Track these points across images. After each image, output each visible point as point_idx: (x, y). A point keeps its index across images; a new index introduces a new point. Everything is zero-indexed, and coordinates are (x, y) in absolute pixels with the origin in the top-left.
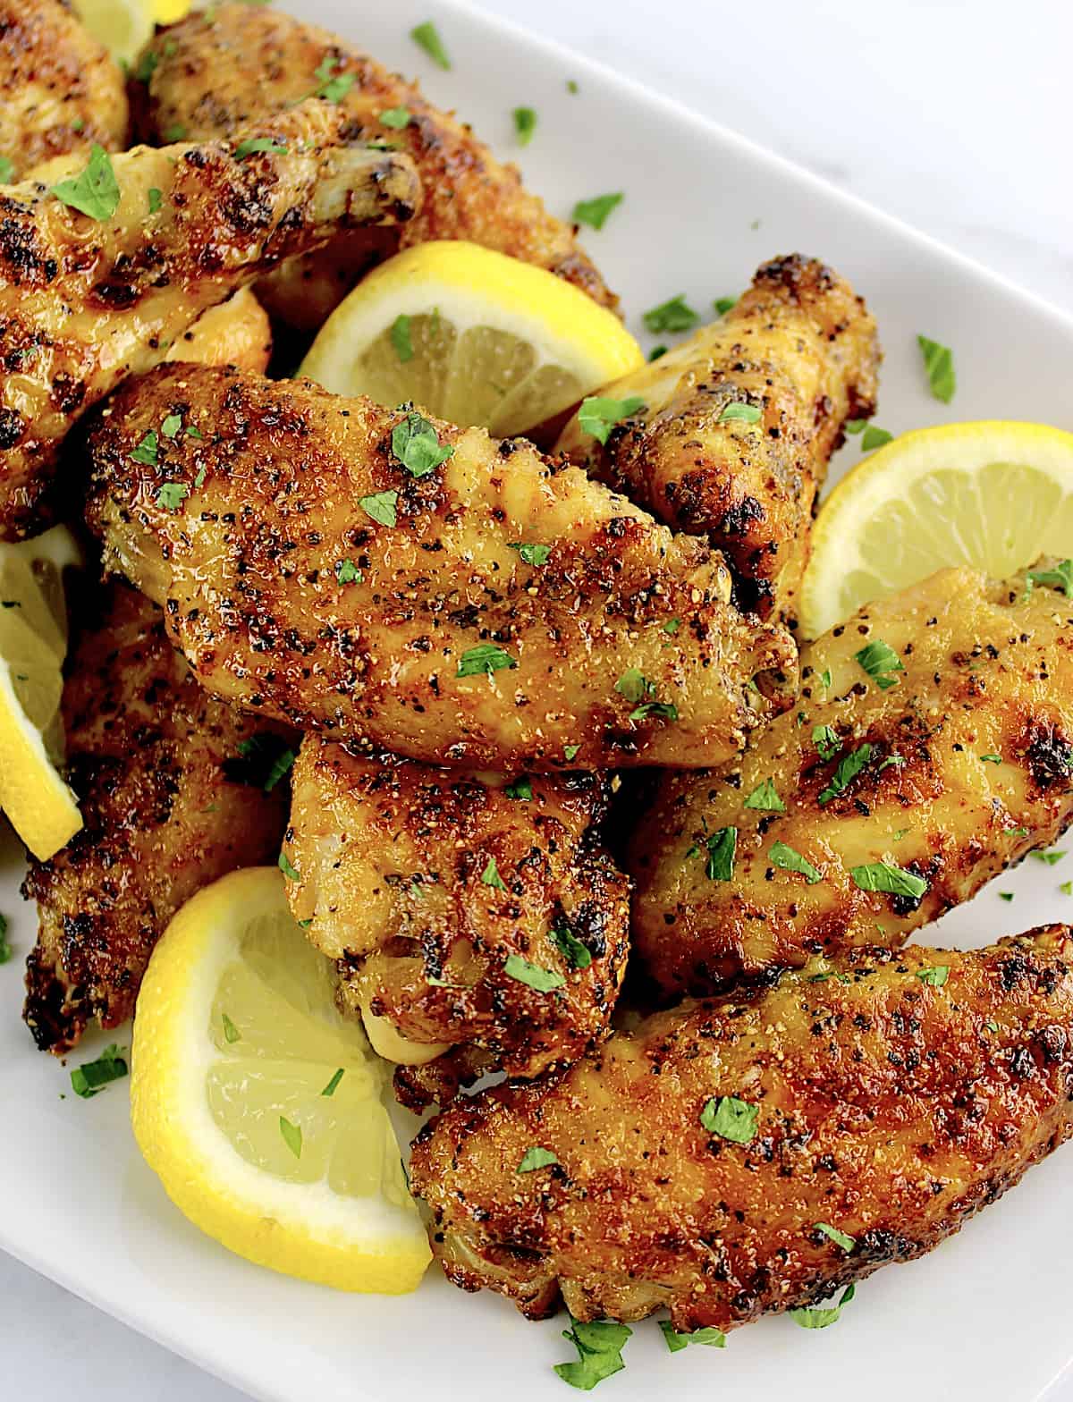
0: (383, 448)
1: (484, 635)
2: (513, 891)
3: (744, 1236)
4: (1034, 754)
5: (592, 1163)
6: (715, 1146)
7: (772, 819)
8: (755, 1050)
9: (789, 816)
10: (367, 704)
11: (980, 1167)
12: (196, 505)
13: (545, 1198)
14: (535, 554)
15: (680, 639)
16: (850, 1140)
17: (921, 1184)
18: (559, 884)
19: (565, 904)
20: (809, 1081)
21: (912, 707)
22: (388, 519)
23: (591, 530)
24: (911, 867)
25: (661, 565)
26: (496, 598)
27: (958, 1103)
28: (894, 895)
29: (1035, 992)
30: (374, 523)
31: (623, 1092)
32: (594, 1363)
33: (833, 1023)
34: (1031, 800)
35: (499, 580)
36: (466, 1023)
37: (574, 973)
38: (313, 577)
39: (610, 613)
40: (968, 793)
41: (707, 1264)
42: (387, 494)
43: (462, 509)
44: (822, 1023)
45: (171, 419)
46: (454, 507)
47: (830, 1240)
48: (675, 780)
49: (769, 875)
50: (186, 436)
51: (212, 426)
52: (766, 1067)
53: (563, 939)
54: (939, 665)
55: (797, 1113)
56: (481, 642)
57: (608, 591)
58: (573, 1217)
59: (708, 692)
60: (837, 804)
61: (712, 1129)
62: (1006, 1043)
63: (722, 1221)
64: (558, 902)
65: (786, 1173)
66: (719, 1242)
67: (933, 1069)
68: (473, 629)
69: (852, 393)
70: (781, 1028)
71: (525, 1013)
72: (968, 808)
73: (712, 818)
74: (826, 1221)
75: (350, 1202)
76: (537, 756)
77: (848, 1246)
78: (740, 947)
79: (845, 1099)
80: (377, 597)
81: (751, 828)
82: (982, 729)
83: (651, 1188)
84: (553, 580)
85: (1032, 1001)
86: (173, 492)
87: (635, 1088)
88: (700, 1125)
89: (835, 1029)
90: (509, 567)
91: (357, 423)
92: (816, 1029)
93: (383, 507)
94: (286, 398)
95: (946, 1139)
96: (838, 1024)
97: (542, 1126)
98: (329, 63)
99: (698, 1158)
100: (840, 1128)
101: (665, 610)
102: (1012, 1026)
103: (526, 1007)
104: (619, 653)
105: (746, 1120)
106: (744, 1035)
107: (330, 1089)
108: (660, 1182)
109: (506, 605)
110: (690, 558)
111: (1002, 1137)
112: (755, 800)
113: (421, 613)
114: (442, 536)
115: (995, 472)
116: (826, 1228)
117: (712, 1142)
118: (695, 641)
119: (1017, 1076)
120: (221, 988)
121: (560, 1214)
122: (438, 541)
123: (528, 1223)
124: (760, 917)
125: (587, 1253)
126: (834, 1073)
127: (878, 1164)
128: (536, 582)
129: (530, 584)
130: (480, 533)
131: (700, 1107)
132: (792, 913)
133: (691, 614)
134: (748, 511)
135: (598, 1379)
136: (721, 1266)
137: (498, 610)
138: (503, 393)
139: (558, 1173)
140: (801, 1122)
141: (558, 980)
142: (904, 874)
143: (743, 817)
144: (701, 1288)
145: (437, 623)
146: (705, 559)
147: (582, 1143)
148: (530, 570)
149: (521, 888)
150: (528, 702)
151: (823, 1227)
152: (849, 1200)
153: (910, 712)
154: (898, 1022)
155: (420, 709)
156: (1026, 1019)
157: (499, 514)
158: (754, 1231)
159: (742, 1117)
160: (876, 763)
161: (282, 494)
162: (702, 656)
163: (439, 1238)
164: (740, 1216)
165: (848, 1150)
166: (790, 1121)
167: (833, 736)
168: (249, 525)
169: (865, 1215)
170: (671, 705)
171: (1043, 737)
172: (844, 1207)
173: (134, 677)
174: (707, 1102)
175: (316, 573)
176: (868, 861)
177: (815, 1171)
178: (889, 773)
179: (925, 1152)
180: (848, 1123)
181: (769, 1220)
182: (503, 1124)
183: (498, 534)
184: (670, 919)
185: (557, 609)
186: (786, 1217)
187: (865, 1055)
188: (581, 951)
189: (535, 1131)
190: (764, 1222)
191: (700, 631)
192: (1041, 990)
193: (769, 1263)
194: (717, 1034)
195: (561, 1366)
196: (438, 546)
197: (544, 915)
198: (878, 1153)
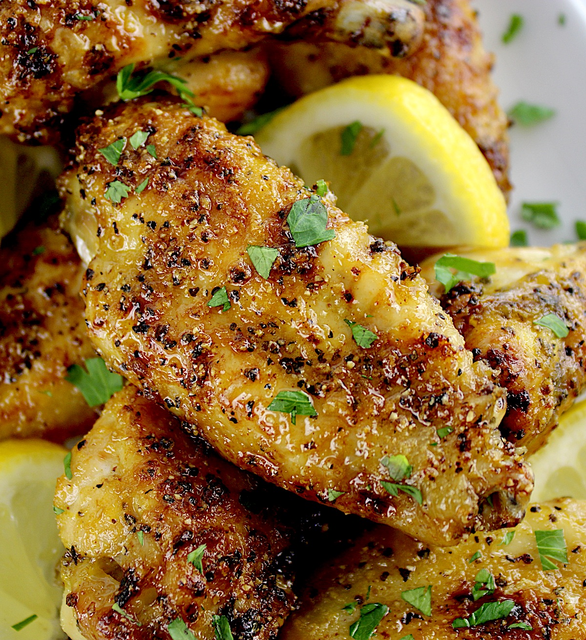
0: (282, 215)
1: (300, 384)
7: (416, 616)
9: (430, 621)
10: (198, 400)
12: (132, 207)
14: (364, 338)
15: (446, 444)
21: (557, 594)
22: (264, 269)
23: (412, 335)
25: (454, 382)
26: (321, 360)
30: (253, 269)
35: (329, 346)
38: (193, 292)
42: (272, 250)
43: (322, 282)
45: (140, 134)
46: (317, 279)
48: (365, 549)
50: (145, 151)
51: (167, 151)
56: (296, 389)
68: (294, 376)
73: (375, 591)
76: (308, 488)
80: (234, 325)
81: (399, 615)
86: (120, 189)
90: (341, 338)
91: (271, 189)
93: (264, 258)
94: (227, 150)
104: (396, 437)
109: (325, 367)
110: (478, 386)
113: (261, 350)
114: (299, 297)
118: (457, 451)
122: (296, 300)
128: (356, 358)
129: (350, 358)
130: (329, 305)
133: (462, 428)
137: (319, 369)
138: (398, 212)
143: (397, 604)
145: (270, 362)
146: (489, 391)
148: (355, 347)
150: (314, 447)
155: (234, 420)
157: (349, 297)
161: (195, 222)
162: (458, 464)
168: (163, 235)
175: (197, 289)
183: (341, 311)
185: (362, 385)
191: (464, 445)
196: (293, 304)
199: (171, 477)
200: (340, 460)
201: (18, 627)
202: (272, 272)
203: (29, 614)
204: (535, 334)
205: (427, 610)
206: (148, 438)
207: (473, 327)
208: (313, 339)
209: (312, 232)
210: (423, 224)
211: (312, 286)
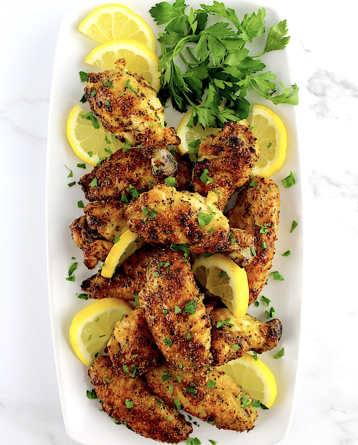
0: (186, 302)
7: (177, 382)
14: (189, 337)
22: (176, 312)
26: (178, 336)
30: (174, 310)
42: (180, 309)
43: (187, 321)
45: (168, 263)
49: (167, 387)
50: (167, 268)
51: (171, 271)
56: (170, 339)
68: (171, 336)
70: (147, 403)
80: (165, 318)
90: (184, 334)
91: (188, 294)
93: (178, 310)
98: (269, 224)
109: (178, 338)
113: (167, 327)
114: (181, 321)
120: (103, 314)
129: (184, 339)
130: (186, 326)
137: (176, 338)
138: (224, 297)
145: (168, 330)
148: (186, 338)
153: (205, 394)
157: (191, 327)
173: (140, 268)
176: (178, 400)
183: (188, 329)
199: (139, 336)
200: (172, 357)
201: (100, 337)
202: (178, 314)
203: (104, 334)
204: (229, 349)
205: (180, 382)
206: (139, 325)
207: (218, 340)
208: (179, 331)
209: (191, 310)
210: (227, 302)
211: (184, 321)
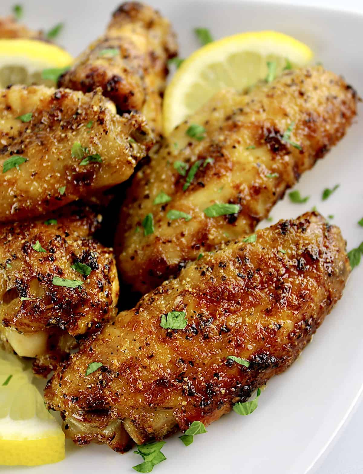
1: (12, 154)
2: (50, 252)
3: (196, 373)
4: (268, 140)
5: (118, 360)
6: (170, 334)
8: (179, 291)
9: (173, 201)
11: (296, 312)
13: (101, 382)
14: (27, 118)
15: (93, 128)
16: (232, 317)
17: (270, 326)
18: (72, 246)
19: (76, 253)
20: (204, 294)
21: (212, 141)
23: (47, 100)
24: (230, 202)
25: (80, 104)
26: (14, 139)
27: (277, 288)
28: (225, 215)
29: (297, 232)
31: (124, 327)
32: (150, 458)
33: (210, 269)
34: (273, 159)
35: (14, 132)
36: (42, 312)
37: (86, 279)
39: (63, 129)
40: (244, 164)
41: (183, 390)
44: (205, 271)
47: (236, 363)
49: (169, 224)
52: (184, 295)
53: (78, 267)
54: (221, 123)
55: (204, 310)
56: (11, 157)
57: (59, 121)
58: (116, 387)
59: (111, 144)
60: (191, 187)
61: (166, 328)
62: (292, 257)
63: (184, 368)
64: (73, 255)
65: (206, 338)
66: (186, 379)
67: (261, 276)
68: (6, 153)
69: (166, 50)
70: (188, 280)
71: (67, 299)
72: (247, 170)
74: (233, 354)
75: (22, 422)
77: (247, 365)
78: (164, 256)
79: (223, 299)
81: (158, 211)
82: (243, 137)
83: (147, 362)
84: (36, 124)
85: (297, 236)
87: (129, 323)
88: (161, 327)
89: (211, 271)
90: (17, 126)
92: (203, 274)
95: (276, 303)
96: (212, 269)
97: (93, 354)
99: (164, 341)
100: (226, 312)
101: (84, 119)
102: (291, 249)
103: (66, 296)
104: (70, 142)
105: (181, 318)
106: (174, 288)
107: (6, 383)
108: (150, 357)
109: (18, 140)
111: (301, 296)
112: (158, 201)
115: (233, 58)
116: (233, 358)
117: (168, 333)
118: (100, 126)
119: (301, 271)
121: (110, 387)
123: (95, 395)
124: (170, 241)
125: (126, 401)
126: (215, 287)
127: (248, 323)
128: (30, 127)
129: (27, 129)
131: (159, 321)
132: (183, 235)
133: (96, 117)
134: (115, 80)
135: (153, 465)
136: (190, 388)
139: (104, 369)
140: (206, 313)
141: (79, 282)
142: (227, 205)
143: (154, 209)
144: (184, 403)
147: (112, 353)
148: (26, 124)
149: (53, 250)
150: (37, 173)
151: (230, 357)
152: (239, 342)
153: (212, 143)
154: (238, 261)
156: (297, 244)
157: (9, 108)
158: (200, 369)
159: (179, 319)
160: (202, 165)
162: (104, 131)
163: (67, 427)
164: (191, 363)
165: (233, 321)
166: (201, 315)
167: (183, 164)
169: (249, 347)
170: (97, 155)
171: (269, 131)
172: (238, 346)
174: (161, 317)
176: (210, 205)
177: (220, 334)
178: (208, 166)
179: (268, 312)
180: (229, 309)
181: (206, 362)
182: (77, 360)
183: (10, 116)
184: (132, 258)
186: (214, 359)
187: (227, 277)
188: (87, 268)
189: (91, 357)
190: (204, 364)
191: (101, 122)
192: (300, 230)
193: (211, 381)
194: (161, 291)
195: (136, 466)
197: (68, 260)
198: (247, 319)
